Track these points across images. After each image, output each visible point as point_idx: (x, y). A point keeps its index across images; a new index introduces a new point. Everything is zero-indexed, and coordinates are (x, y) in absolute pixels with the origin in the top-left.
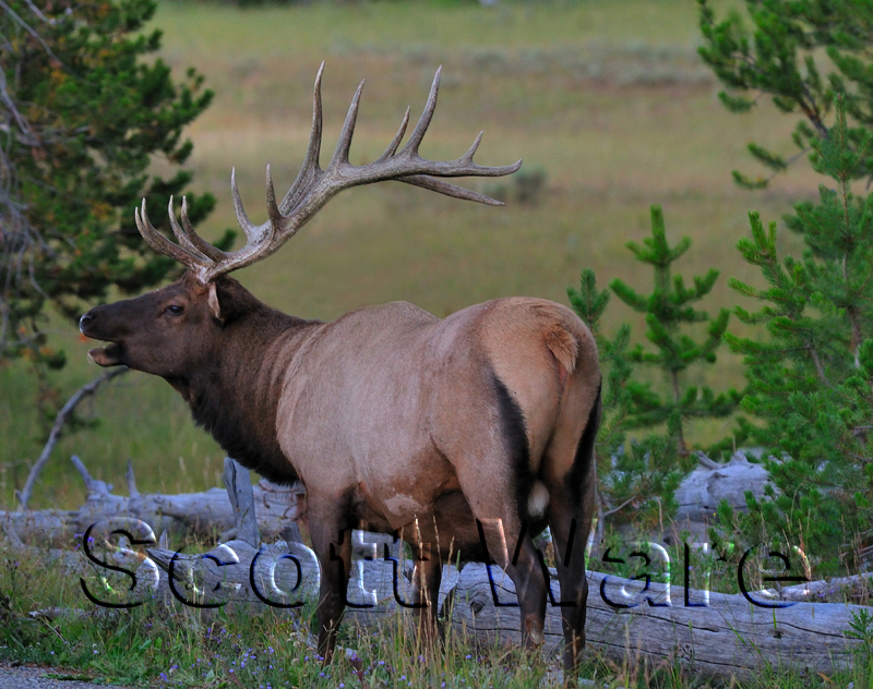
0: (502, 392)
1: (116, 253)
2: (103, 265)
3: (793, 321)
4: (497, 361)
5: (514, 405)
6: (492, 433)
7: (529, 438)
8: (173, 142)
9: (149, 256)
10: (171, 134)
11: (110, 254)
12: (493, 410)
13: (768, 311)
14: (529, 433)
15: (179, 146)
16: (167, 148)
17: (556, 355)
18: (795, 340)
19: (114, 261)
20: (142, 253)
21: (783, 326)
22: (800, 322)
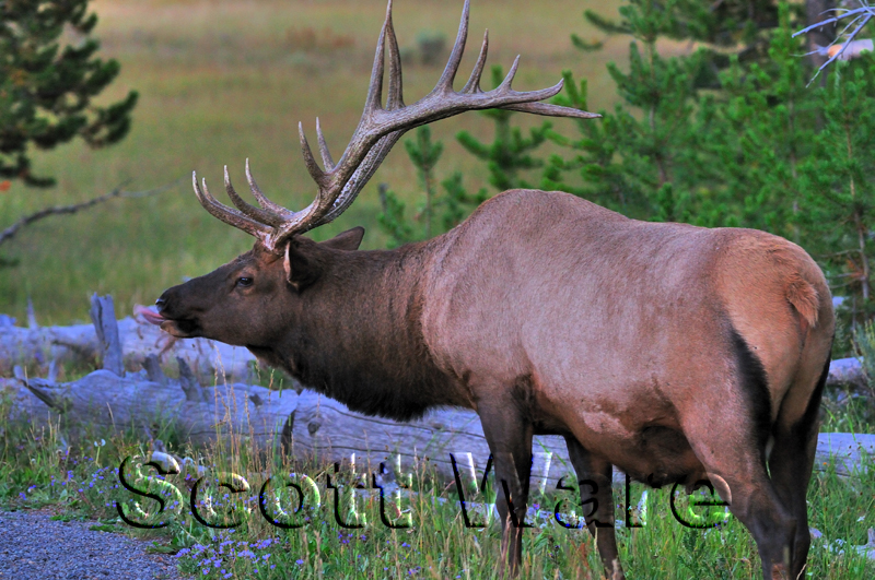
0: (739, 346)
1: (32, 112)
2: (21, 124)
3: (603, 168)
4: (735, 314)
5: (753, 360)
6: (728, 386)
7: (771, 391)
8: (80, 15)
9: (63, 116)
10: (77, 9)
11: (27, 113)
12: (730, 363)
13: (581, 159)
14: (771, 386)
15: (85, 18)
16: (75, 20)
17: (799, 309)
18: (605, 185)
19: (31, 120)
20: (56, 112)
21: (594, 172)
22: (610, 169)
